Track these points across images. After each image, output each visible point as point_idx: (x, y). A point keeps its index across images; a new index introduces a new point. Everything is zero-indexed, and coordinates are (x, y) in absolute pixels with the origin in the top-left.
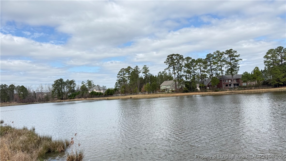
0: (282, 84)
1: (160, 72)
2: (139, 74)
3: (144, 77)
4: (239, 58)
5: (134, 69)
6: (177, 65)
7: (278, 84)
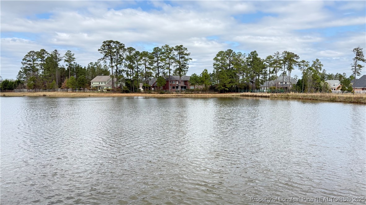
0: (228, 89)
1: (91, 63)
2: (59, 62)
3: (67, 67)
4: (189, 57)
5: (50, 53)
6: (116, 56)
7: (224, 89)
